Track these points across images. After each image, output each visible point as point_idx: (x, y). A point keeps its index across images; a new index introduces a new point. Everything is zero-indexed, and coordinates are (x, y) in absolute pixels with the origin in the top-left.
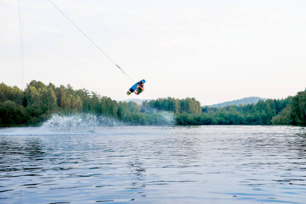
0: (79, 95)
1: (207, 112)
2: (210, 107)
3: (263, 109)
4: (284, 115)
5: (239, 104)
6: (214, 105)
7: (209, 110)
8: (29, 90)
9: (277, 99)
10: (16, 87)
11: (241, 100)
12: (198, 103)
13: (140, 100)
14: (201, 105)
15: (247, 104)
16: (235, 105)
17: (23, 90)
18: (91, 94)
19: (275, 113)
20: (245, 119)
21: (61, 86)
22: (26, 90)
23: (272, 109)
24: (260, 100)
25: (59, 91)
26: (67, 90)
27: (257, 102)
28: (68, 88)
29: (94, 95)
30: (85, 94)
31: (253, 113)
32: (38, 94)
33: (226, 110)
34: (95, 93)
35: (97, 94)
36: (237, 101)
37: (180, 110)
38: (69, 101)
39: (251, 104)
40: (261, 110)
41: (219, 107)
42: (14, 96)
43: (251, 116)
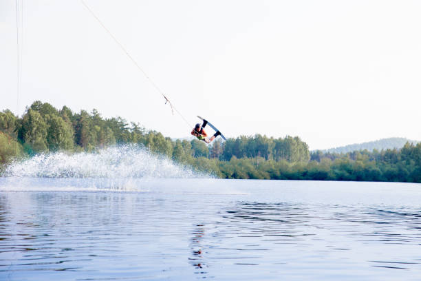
0: (111, 128)
1: (319, 161)
2: (324, 153)
3: (412, 158)
5: (373, 148)
6: (332, 149)
7: (322, 157)
8: (29, 115)
10: (8, 111)
11: (376, 142)
12: (304, 145)
14: (310, 149)
15: (385, 149)
16: (366, 150)
17: (20, 117)
18: (130, 126)
20: (381, 173)
21: (82, 112)
22: (25, 117)
24: (407, 143)
25: (78, 120)
26: (91, 117)
27: (403, 146)
28: (93, 115)
29: (136, 128)
30: (121, 125)
31: (395, 163)
32: (44, 123)
33: (350, 158)
34: (137, 124)
35: (140, 126)
36: (370, 143)
37: (274, 156)
38: (94, 136)
39: (392, 149)
40: (408, 160)
41: (340, 153)
42: (5, 125)
43: (392, 169)
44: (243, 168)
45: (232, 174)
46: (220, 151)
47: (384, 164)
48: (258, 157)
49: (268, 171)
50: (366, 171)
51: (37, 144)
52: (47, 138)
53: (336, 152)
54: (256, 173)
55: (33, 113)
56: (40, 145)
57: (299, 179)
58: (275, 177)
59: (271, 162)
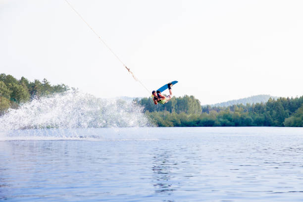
0: (57, 92)
1: (208, 113)
2: (212, 107)
3: (274, 109)
4: (299, 116)
5: (246, 103)
6: (217, 104)
7: (211, 110)
9: (290, 98)
11: (249, 98)
12: (197, 100)
13: (130, 98)
14: (201, 104)
15: (255, 103)
16: (241, 104)
18: (72, 90)
19: (288, 114)
20: (253, 120)
21: (36, 81)
23: (285, 109)
24: (270, 98)
25: (33, 87)
26: (42, 85)
27: (267, 101)
28: (43, 83)
30: (64, 90)
31: (262, 113)
32: (8, 90)
33: (231, 110)
34: (76, 89)
36: (244, 99)
37: (176, 110)
39: (260, 103)
40: (271, 111)
41: (223, 107)
43: (260, 117)
47: (254, 114)
48: (165, 111)
49: (172, 121)
50: (242, 119)
52: (10, 100)
53: (220, 106)
54: (163, 122)
57: (194, 126)
58: (177, 125)
59: (174, 115)
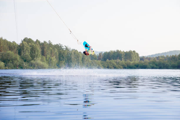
0: (56, 48)
1: (143, 61)
2: (146, 57)
5: (166, 55)
6: (149, 56)
7: (145, 59)
8: (22, 44)
10: (14, 42)
11: (168, 52)
12: (137, 54)
13: (97, 52)
14: (140, 56)
15: (172, 55)
16: (163, 56)
17: (19, 44)
18: (64, 47)
20: (170, 66)
21: (44, 42)
22: (21, 44)
25: (43, 45)
26: (48, 44)
27: (179, 54)
28: (49, 43)
29: (67, 48)
30: (60, 47)
31: (176, 61)
32: (29, 47)
33: (157, 59)
34: (67, 46)
35: (68, 47)
36: (165, 53)
37: (124, 59)
38: (49, 52)
39: (174, 55)
41: (152, 57)
42: (13, 48)
43: (174, 64)
44: (112, 64)
45: (107, 66)
46: (102, 57)
47: (171, 62)
48: (118, 59)
49: (122, 66)
50: (163, 64)
51: (26, 55)
52: (30, 53)
53: (151, 57)
54: (117, 66)
55: (24, 43)
56: (27, 56)
58: (125, 68)
59: (123, 62)
